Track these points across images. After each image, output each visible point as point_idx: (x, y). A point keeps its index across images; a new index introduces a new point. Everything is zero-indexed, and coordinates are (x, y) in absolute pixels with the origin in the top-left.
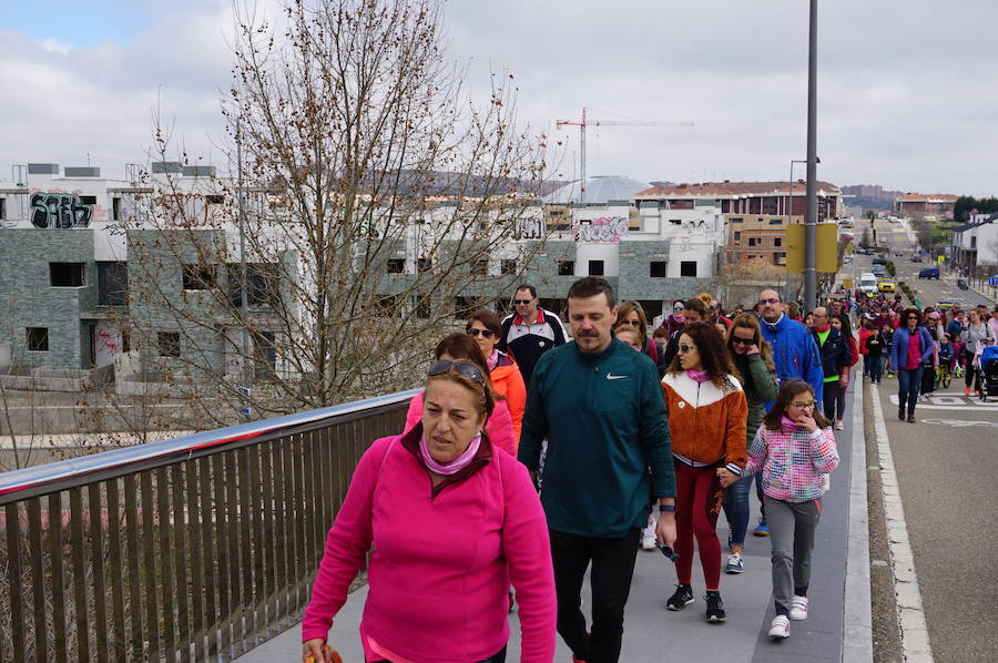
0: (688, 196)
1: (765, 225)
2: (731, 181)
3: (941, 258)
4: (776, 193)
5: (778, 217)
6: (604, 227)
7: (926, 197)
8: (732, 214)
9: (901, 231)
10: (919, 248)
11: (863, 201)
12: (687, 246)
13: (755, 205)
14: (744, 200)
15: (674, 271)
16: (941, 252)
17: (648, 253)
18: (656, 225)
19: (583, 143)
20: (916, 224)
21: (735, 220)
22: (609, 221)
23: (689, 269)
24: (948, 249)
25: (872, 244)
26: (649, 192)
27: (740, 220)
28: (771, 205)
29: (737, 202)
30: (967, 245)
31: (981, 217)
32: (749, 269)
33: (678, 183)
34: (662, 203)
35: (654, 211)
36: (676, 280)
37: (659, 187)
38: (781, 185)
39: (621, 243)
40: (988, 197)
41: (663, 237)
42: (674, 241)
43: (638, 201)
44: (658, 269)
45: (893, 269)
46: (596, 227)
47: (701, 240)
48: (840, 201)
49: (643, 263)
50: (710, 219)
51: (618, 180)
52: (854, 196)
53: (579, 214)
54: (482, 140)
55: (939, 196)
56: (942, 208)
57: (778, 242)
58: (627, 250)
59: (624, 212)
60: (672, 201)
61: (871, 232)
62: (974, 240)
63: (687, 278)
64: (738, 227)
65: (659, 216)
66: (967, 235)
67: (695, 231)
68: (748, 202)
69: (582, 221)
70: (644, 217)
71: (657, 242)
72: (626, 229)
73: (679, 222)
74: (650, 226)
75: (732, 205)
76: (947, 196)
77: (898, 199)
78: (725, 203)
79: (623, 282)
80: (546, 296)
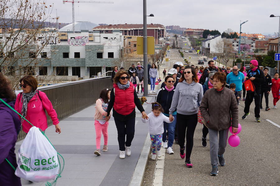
0: (112, 29)
2: (127, 24)
3: (198, 51)
6: (80, 40)
7: (194, 29)
8: (128, 36)
9: (186, 41)
10: (192, 48)
11: (173, 31)
12: (110, 47)
13: (136, 32)
14: (132, 30)
15: (105, 56)
16: (199, 49)
17: (96, 50)
18: (99, 39)
19: (73, 9)
20: (191, 39)
21: (129, 38)
22: (82, 38)
23: (111, 55)
24: (201, 48)
25: (176, 46)
26: (98, 27)
27: (131, 38)
28: (142, 33)
29: (129, 31)
30: (207, 46)
31: (211, 37)
33: (109, 25)
34: (101, 32)
35: (98, 34)
36: (106, 59)
37: (102, 26)
39: (86, 46)
40: (214, 30)
41: (101, 44)
42: (106, 45)
43: (93, 31)
44: (100, 55)
45: (183, 55)
46: (77, 40)
47: (115, 45)
48: (165, 31)
49: (94, 53)
50: (118, 37)
51: (87, 23)
52: (170, 29)
53: (70, 35)
55: (198, 30)
56: (199, 34)
58: (88, 48)
59: (87, 34)
61: (176, 42)
62: (209, 44)
63: (110, 58)
64: (130, 40)
65: (100, 36)
66: (207, 43)
67: (113, 41)
68: (133, 31)
69: (71, 38)
70: (95, 36)
71: (99, 45)
72: (88, 41)
73: (107, 38)
74: (97, 39)
75: (128, 32)
76: (201, 30)
77: (185, 30)
78: (126, 31)
79: (87, 60)
80: (58, 66)
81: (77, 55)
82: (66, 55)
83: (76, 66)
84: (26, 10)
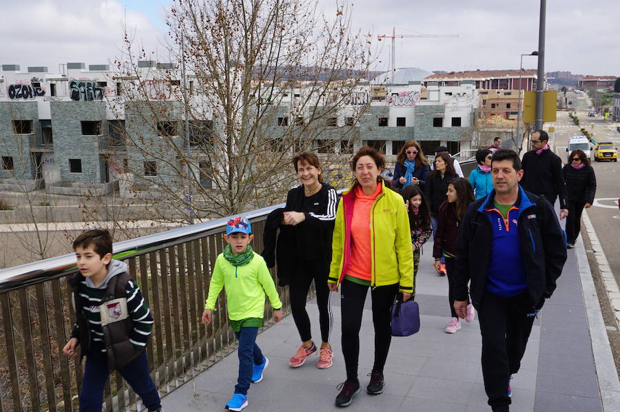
0: (455, 79)
1: (501, 95)
2: (480, 70)
3: (607, 114)
4: (508, 77)
5: (508, 91)
6: (406, 97)
7: (598, 77)
8: (482, 89)
9: (583, 98)
10: (593, 109)
11: (559, 81)
12: (455, 108)
13: (495, 84)
14: (488, 81)
15: (447, 123)
16: (607, 110)
17: (432, 113)
18: (436, 96)
19: (393, 48)
20: (590, 95)
21: (483, 93)
22: (409, 94)
23: (456, 122)
25: (564, 107)
27: (486, 93)
28: (504, 84)
29: (484, 82)
32: (493, 122)
33: (449, 72)
34: (440, 84)
35: (436, 88)
36: (449, 129)
37: (438, 74)
38: (510, 72)
39: (416, 107)
41: (441, 103)
42: (448, 105)
43: (426, 83)
44: (438, 122)
45: (578, 121)
46: (401, 98)
47: (464, 104)
49: (429, 119)
50: (469, 92)
52: (554, 78)
53: (391, 90)
55: (606, 77)
56: (607, 84)
57: (508, 106)
58: (419, 111)
59: (418, 88)
60: (446, 82)
63: (456, 127)
64: (486, 97)
65: (439, 91)
67: (461, 99)
68: (490, 82)
69: (393, 94)
70: (429, 91)
71: (438, 106)
72: (419, 98)
73: (450, 94)
74: (434, 97)
75: (481, 84)
76: (611, 77)
77: (581, 79)
78: (477, 83)
79: (416, 130)
80: (371, 139)
81: (402, 122)
83: (398, 139)
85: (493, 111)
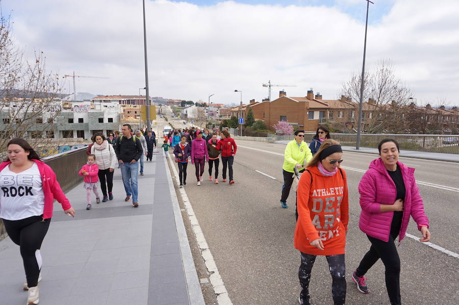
0: (109, 99)
1: (132, 107)
2: (121, 95)
3: (179, 116)
4: (135, 99)
5: (135, 105)
6: (83, 108)
7: (174, 100)
8: (122, 104)
9: (168, 109)
10: (173, 114)
11: (158, 101)
12: (109, 113)
13: (128, 102)
14: (125, 100)
15: (106, 121)
16: (179, 115)
17: (97, 116)
18: (99, 107)
19: (74, 82)
20: (172, 108)
21: (123, 106)
22: (84, 106)
23: (110, 120)
24: (180, 114)
25: (161, 113)
26: (96, 98)
27: (125, 106)
28: (133, 102)
30: (185, 113)
31: (188, 106)
32: (129, 120)
33: (105, 95)
34: (101, 101)
35: (99, 103)
36: (107, 123)
37: (99, 96)
38: (136, 97)
39: (88, 113)
40: (189, 101)
41: (102, 111)
42: (105, 112)
43: (93, 101)
44: (101, 120)
46: (80, 108)
47: (114, 112)
48: (152, 101)
49: (96, 119)
50: (116, 106)
51: (87, 94)
52: (156, 100)
53: (74, 104)
54: (33, 76)
55: (177, 100)
56: (178, 103)
57: (136, 112)
58: (90, 115)
59: (89, 103)
60: (104, 101)
61: (161, 109)
62: (186, 111)
63: (110, 123)
64: (125, 108)
65: (100, 105)
66: (185, 110)
67: (112, 109)
69: (75, 106)
70: (95, 105)
71: (100, 112)
72: (90, 109)
73: (106, 106)
74: (98, 108)
75: (122, 102)
76: (179, 100)
77: (167, 101)
78: (120, 101)
79: (90, 125)
80: (64, 130)
81: (81, 120)
82: (71, 121)
83: (80, 130)
84: (40, 80)
85: (128, 115)
